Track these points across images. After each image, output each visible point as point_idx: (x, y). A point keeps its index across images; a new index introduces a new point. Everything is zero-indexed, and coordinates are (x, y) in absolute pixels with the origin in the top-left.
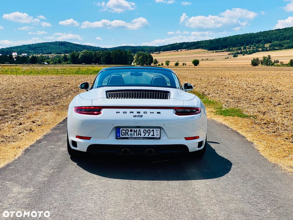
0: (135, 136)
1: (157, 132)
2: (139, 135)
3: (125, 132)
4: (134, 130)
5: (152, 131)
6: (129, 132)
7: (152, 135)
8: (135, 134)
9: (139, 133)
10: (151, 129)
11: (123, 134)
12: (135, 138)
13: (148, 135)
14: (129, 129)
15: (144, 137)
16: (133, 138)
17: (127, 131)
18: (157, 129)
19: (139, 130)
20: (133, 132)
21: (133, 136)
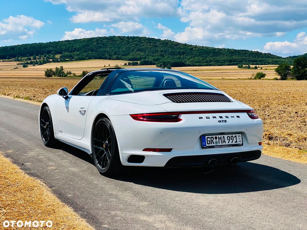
0: (220, 144)
1: (239, 138)
2: (224, 142)
3: (210, 140)
4: (219, 137)
5: (235, 137)
6: (215, 140)
7: (235, 142)
8: (220, 141)
9: (224, 141)
10: (234, 135)
11: (209, 142)
12: (221, 146)
13: (232, 142)
14: (214, 136)
15: (229, 144)
16: (218, 146)
17: (212, 139)
18: (239, 135)
19: (224, 137)
20: (218, 140)
21: (218, 144)
